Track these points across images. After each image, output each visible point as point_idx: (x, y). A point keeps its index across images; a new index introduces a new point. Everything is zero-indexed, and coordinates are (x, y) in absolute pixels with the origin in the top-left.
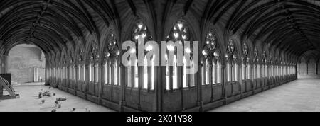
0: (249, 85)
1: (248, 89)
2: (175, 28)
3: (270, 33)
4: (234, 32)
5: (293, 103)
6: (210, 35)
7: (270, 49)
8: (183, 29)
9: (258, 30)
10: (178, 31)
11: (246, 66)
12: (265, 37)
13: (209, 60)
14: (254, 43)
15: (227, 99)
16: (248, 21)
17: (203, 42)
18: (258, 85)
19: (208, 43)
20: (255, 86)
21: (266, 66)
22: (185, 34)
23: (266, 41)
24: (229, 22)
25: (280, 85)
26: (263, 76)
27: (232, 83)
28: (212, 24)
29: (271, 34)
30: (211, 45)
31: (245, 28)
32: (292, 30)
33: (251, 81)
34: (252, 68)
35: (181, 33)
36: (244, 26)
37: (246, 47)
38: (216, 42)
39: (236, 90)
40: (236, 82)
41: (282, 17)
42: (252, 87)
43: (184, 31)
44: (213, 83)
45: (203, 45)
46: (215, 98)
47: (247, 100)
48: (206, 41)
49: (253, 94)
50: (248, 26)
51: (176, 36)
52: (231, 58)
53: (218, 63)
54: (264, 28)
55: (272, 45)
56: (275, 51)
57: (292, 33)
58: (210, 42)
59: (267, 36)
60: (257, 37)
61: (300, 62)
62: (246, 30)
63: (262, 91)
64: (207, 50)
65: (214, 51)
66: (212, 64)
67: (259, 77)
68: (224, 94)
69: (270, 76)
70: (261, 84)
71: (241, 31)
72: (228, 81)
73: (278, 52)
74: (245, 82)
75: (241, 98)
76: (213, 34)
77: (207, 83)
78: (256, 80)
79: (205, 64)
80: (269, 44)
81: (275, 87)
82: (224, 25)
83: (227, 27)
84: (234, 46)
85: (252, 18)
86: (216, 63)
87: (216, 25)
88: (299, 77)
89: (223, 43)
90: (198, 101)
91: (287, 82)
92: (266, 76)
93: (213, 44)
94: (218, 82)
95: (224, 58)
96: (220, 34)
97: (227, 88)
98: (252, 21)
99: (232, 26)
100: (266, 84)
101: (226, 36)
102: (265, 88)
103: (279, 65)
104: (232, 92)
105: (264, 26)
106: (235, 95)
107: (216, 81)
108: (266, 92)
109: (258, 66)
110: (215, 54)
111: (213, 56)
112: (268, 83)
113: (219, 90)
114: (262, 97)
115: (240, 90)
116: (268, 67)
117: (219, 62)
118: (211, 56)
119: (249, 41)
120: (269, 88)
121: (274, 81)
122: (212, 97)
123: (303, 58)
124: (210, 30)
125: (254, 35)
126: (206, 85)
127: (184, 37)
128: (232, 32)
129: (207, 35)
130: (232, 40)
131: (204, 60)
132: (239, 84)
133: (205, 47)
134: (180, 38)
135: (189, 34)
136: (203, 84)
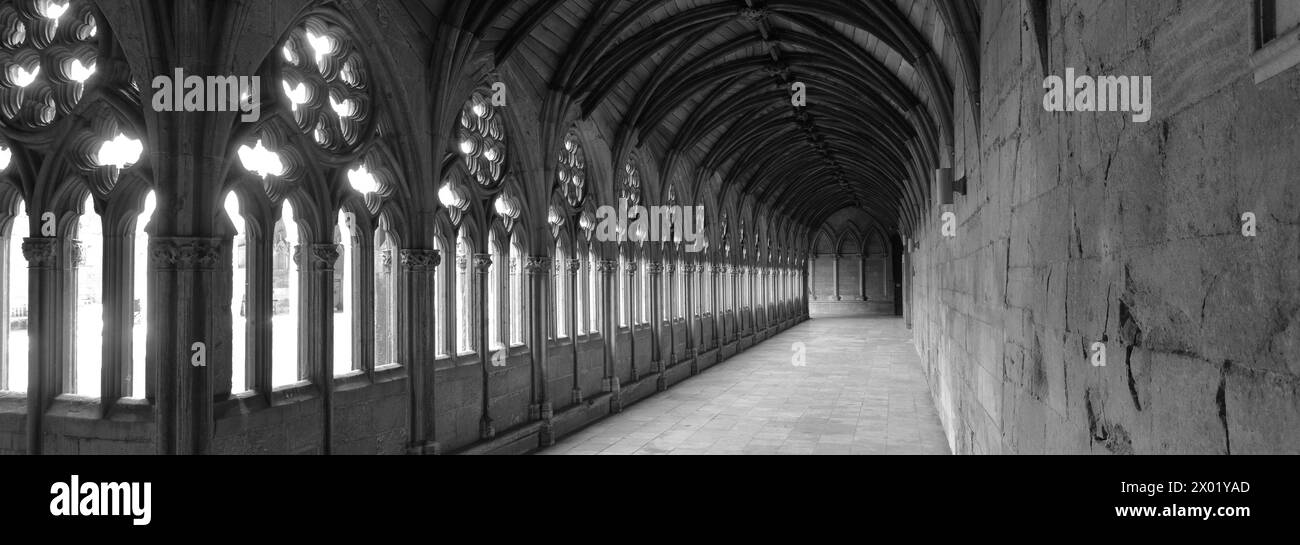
0: (644, 350)
1: (639, 369)
2: (287, 54)
3: (722, 128)
4: (586, 111)
5: (792, 415)
6: (478, 110)
7: (720, 197)
8: (334, 62)
9: (679, 114)
10: (306, 69)
11: (634, 269)
12: (704, 145)
13: (470, 236)
14: (663, 167)
15: (554, 419)
16: (642, 68)
17: (442, 144)
18: (680, 347)
19: (466, 147)
20: (666, 350)
21: (708, 268)
22: (344, 92)
23: (705, 165)
24: (562, 61)
25: (754, 344)
26: (696, 311)
27: (575, 346)
28: (487, 58)
29: (723, 137)
30: (484, 164)
31: (628, 97)
32: (793, 126)
33: (654, 335)
34: (655, 274)
35: (323, 85)
36: (625, 87)
37: (632, 182)
38: (507, 148)
39: (590, 372)
40: (592, 340)
41: (758, 73)
42: (657, 356)
43: (346, 75)
44: (493, 345)
45: (442, 157)
46: (500, 419)
47: (638, 415)
48: (456, 133)
49: (661, 388)
50: (646, 84)
51: (297, 95)
52: (571, 227)
53: (514, 252)
54: (699, 106)
55: (729, 178)
56: (739, 205)
57: (791, 137)
58: (479, 144)
59: (710, 139)
60: (677, 144)
61: (816, 254)
62: (632, 108)
63: (694, 372)
64: (464, 183)
65: (495, 189)
66: (484, 250)
67: (680, 313)
68: (538, 396)
69: (720, 308)
70: (690, 345)
71: (611, 106)
72: (561, 334)
73: (747, 210)
74: (630, 336)
75: (613, 411)
76: (494, 109)
77: (463, 347)
78: (670, 327)
79: (451, 253)
80: (718, 178)
81: (738, 351)
82: (544, 74)
83: (553, 84)
84: (587, 174)
85: (655, 57)
86: (504, 251)
87: (506, 64)
88: (813, 311)
89: (537, 156)
90: (413, 442)
91: (778, 332)
92: (708, 309)
93: (490, 155)
94: (516, 340)
95: (543, 227)
96: (528, 107)
97: (554, 369)
98: (657, 69)
99: (577, 78)
100: (708, 343)
101: (550, 125)
102: (701, 361)
103: (752, 262)
104: (575, 386)
105: (698, 97)
106: (590, 399)
107: (504, 336)
108: (707, 377)
109: (680, 268)
110: (501, 206)
111: (492, 217)
112: (715, 337)
113: (522, 379)
114: (693, 398)
115: (608, 374)
116: (715, 273)
117: (521, 245)
118: (479, 217)
119: (645, 155)
120: (719, 360)
121: (735, 330)
122: (485, 417)
123: (824, 237)
124: (476, 86)
125: (664, 133)
126: (454, 360)
127: (343, 109)
128: (576, 107)
129: (462, 109)
130: (579, 144)
131: (450, 235)
132: (607, 348)
133: (451, 167)
134: (318, 111)
135: (371, 96)
136: (439, 354)
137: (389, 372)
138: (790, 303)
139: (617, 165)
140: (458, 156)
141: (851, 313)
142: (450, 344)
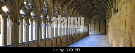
0: (59, 40)
1: (58, 44)
7: (73, 12)
12: (70, 3)
13: (26, 20)
14: (62, 7)
17: (21, 2)
20: (63, 41)
23: (70, 7)
25: (79, 40)
26: (68, 34)
27: (46, 40)
30: (29, 6)
33: (61, 38)
37: (57, 10)
38: (33, 3)
40: (49, 39)
44: (30, 40)
45: (21, 5)
52: (45, 18)
53: (34, 23)
55: (75, 9)
56: (76, 14)
58: (28, 2)
60: (65, 3)
61: (91, 23)
64: (25, 10)
65: (31, 11)
66: (28, 22)
67: (66, 34)
69: (73, 33)
70: (67, 40)
72: (43, 38)
73: (78, 15)
74: (56, 38)
77: (24, 41)
78: (64, 36)
79: (22, 23)
80: (73, 9)
81: (76, 41)
84: (48, 8)
86: (32, 22)
88: (90, 34)
91: (84, 37)
92: (71, 33)
93: (30, 4)
94: (34, 39)
95: (40, 18)
97: (42, 44)
100: (71, 39)
110: (32, 14)
111: (30, 16)
112: (72, 39)
117: (35, 21)
118: (27, 16)
119: (59, 5)
121: (76, 37)
123: (92, 20)
126: (22, 43)
130: (47, 2)
131: (22, 19)
132: (52, 41)
136: (20, 42)
137: (10, 45)
138: (86, 32)
139: (54, 6)
140: (24, 4)
141: (97, 34)
142: (22, 40)
